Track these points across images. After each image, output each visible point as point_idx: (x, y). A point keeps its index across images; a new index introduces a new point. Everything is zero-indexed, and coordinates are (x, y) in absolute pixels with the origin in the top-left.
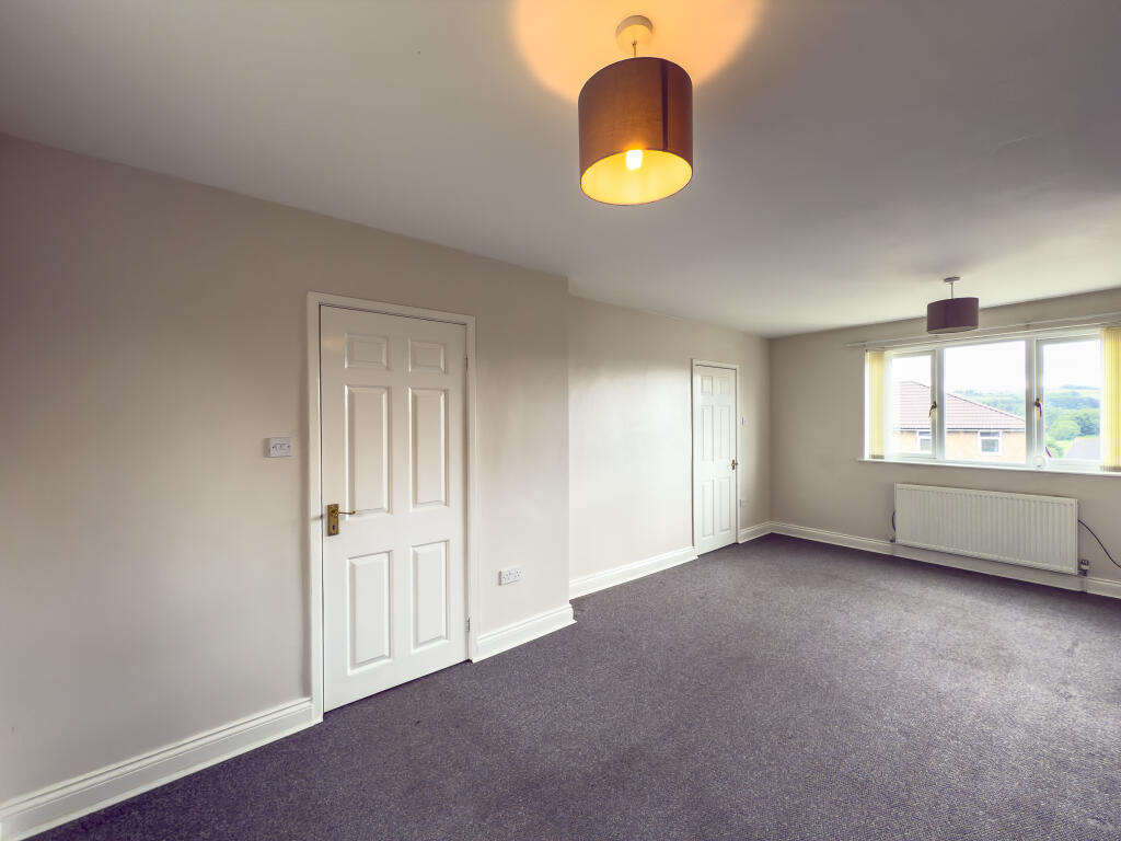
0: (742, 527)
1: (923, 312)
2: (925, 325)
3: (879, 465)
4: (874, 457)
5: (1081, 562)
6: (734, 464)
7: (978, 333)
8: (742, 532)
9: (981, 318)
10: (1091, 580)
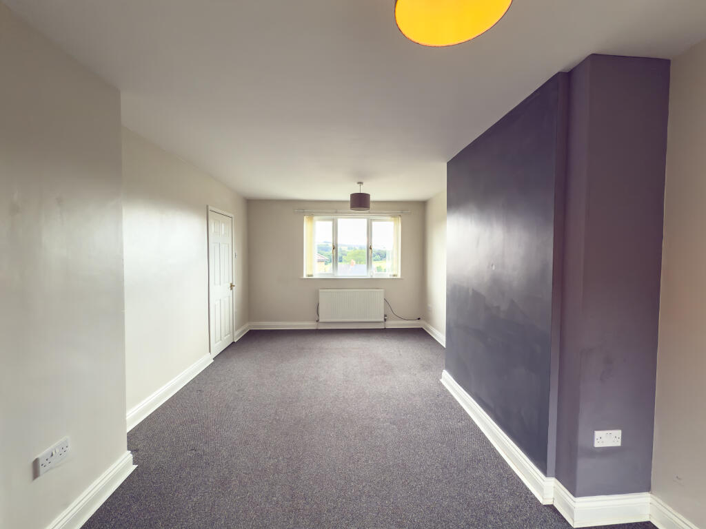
0: (236, 330)
1: (348, 198)
2: (349, 205)
3: (311, 281)
4: (309, 276)
5: (385, 316)
6: (232, 286)
7: (369, 213)
8: (236, 333)
9: (371, 205)
10: (388, 322)
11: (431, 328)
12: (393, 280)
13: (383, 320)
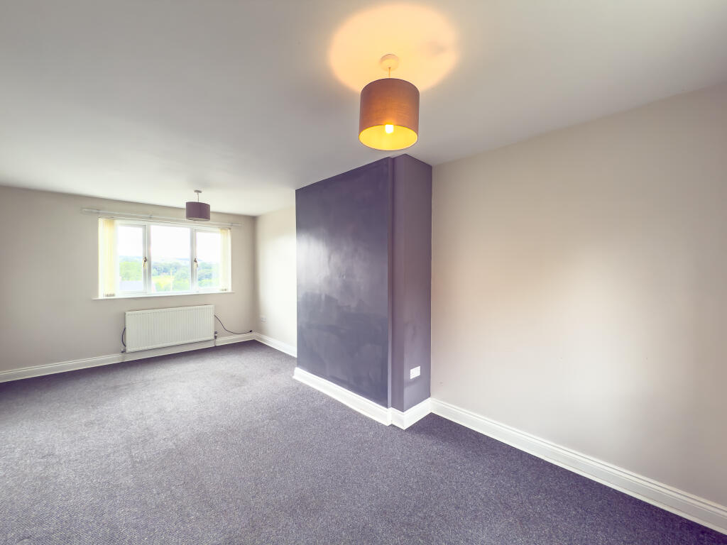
3: (111, 301)
4: (107, 296)
5: (216, 333)
10: (218, 340)
11: (265, 338)
12: (223, 295)
13: (213, 337)
